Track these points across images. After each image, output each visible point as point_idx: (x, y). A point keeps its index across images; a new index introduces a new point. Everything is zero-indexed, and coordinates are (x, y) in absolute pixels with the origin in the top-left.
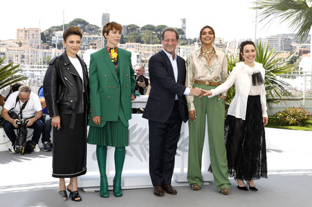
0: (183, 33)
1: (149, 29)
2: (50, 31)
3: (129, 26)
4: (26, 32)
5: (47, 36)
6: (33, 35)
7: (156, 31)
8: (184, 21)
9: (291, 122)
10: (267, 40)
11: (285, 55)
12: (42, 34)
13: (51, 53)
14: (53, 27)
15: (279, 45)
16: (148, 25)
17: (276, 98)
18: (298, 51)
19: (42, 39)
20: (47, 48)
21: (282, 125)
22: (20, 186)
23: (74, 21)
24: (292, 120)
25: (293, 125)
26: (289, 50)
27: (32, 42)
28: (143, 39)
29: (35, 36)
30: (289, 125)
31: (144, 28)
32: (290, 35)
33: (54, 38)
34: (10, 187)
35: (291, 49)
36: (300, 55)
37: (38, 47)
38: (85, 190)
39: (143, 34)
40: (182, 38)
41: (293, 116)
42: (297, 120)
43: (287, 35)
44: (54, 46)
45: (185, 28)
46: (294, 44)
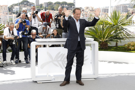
0: (74, 5)
1: (58, 4)
2: (12, 6)
3: (48, 3)
4: (1, 7)
5: (11, 8)
6: (4, 8)
7: (61, 5)
9: (132, 49)
10: (115, 7)
11: (125, 14)
12: (9, 7)
13: (12, 16)
14: (13, 4)
15: (122, 9)
16: (57, 2)
17: (123, 37)
18: (131, 12)
19: (9, 10)
20: (11, 14)
21: (128, 51)
22: (8, 81)
23: (23, 1)
24: (133, 48)
25: (133, 50)
26: (126, 12)
27: (4, 12)
28: (55, 8)
29: (5, 9)
30: (131, 51)
31: (55, 3)
32: (127, 4)
33: (14, 9)
34: (4, 81)
35: (127, 11)
36: (132, 14)
37: (7, 14)
38: (38, 82)
39: (55, 6)
40: (73, 8)
41: (133, 46)
43: (125, 4)
44: (14, 13)
45: (75, 3)
46: (129, 9)
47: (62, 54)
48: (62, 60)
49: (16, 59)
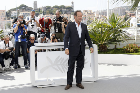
0: (72, 9)
1: (56, 8)
2: (10, 11)
3: (47, 7)
5: (9, 13)
6: (2, 13)
7: (60, 8)
8: (73, 3)
9: (131, 51)
10: (113, 10)
11: (123, 17)
12: (6, 12)
13: (11, 21)
14: (11, 9)
15: (120, 12)
16: (55, 6)
17: (122, 39)
18: (129, 15)
19: (7, 15)
20: (9, 19)
21: (126, 53)
22: (8, 87)
23: (21, 6)
24: (131, 50)
25: (131, 52)
26: (124, 14)
27: (2, 17)
28: (53, 13)
29: (3, 14)
31: (54, 7)
32: (125, 7)
33: (12, 14)
34: (3, 87)
35: (125, 14)
36: (130, 16)
37: (5, 19)
38: (38, 87)
39: (53, 10)
40: (72, 11)
41: (132, 48)
42: (133, 50)
43: (123, 7)
44: (12, 18)
45: (73, 6)
46: (127, 11)
47: (62, 58)
48: (62, 64)
49: (15, 64)
